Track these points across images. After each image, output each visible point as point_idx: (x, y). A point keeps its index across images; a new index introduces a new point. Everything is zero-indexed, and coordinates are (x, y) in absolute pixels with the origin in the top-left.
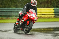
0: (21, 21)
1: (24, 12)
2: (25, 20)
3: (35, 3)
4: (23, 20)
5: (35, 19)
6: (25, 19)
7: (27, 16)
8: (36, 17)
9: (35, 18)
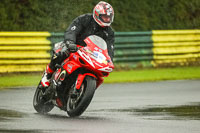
0: (56, 75)
1: (68, 43)
2: (69, 71)
3: (109, 14)
4: (64, 72)
5: (103, 69)
6: (70, 68)
7: (76, 58)
8: (106, 63)
9: (105, 66)
